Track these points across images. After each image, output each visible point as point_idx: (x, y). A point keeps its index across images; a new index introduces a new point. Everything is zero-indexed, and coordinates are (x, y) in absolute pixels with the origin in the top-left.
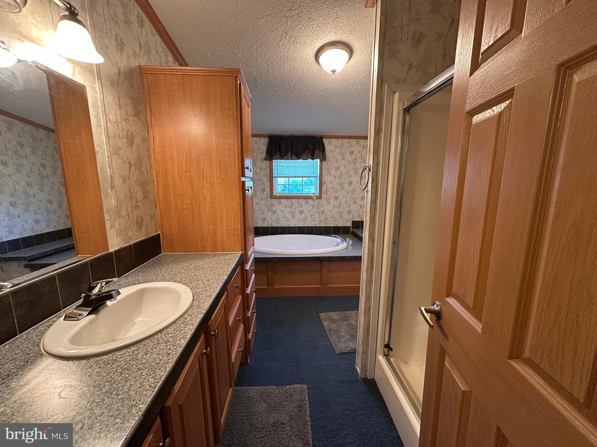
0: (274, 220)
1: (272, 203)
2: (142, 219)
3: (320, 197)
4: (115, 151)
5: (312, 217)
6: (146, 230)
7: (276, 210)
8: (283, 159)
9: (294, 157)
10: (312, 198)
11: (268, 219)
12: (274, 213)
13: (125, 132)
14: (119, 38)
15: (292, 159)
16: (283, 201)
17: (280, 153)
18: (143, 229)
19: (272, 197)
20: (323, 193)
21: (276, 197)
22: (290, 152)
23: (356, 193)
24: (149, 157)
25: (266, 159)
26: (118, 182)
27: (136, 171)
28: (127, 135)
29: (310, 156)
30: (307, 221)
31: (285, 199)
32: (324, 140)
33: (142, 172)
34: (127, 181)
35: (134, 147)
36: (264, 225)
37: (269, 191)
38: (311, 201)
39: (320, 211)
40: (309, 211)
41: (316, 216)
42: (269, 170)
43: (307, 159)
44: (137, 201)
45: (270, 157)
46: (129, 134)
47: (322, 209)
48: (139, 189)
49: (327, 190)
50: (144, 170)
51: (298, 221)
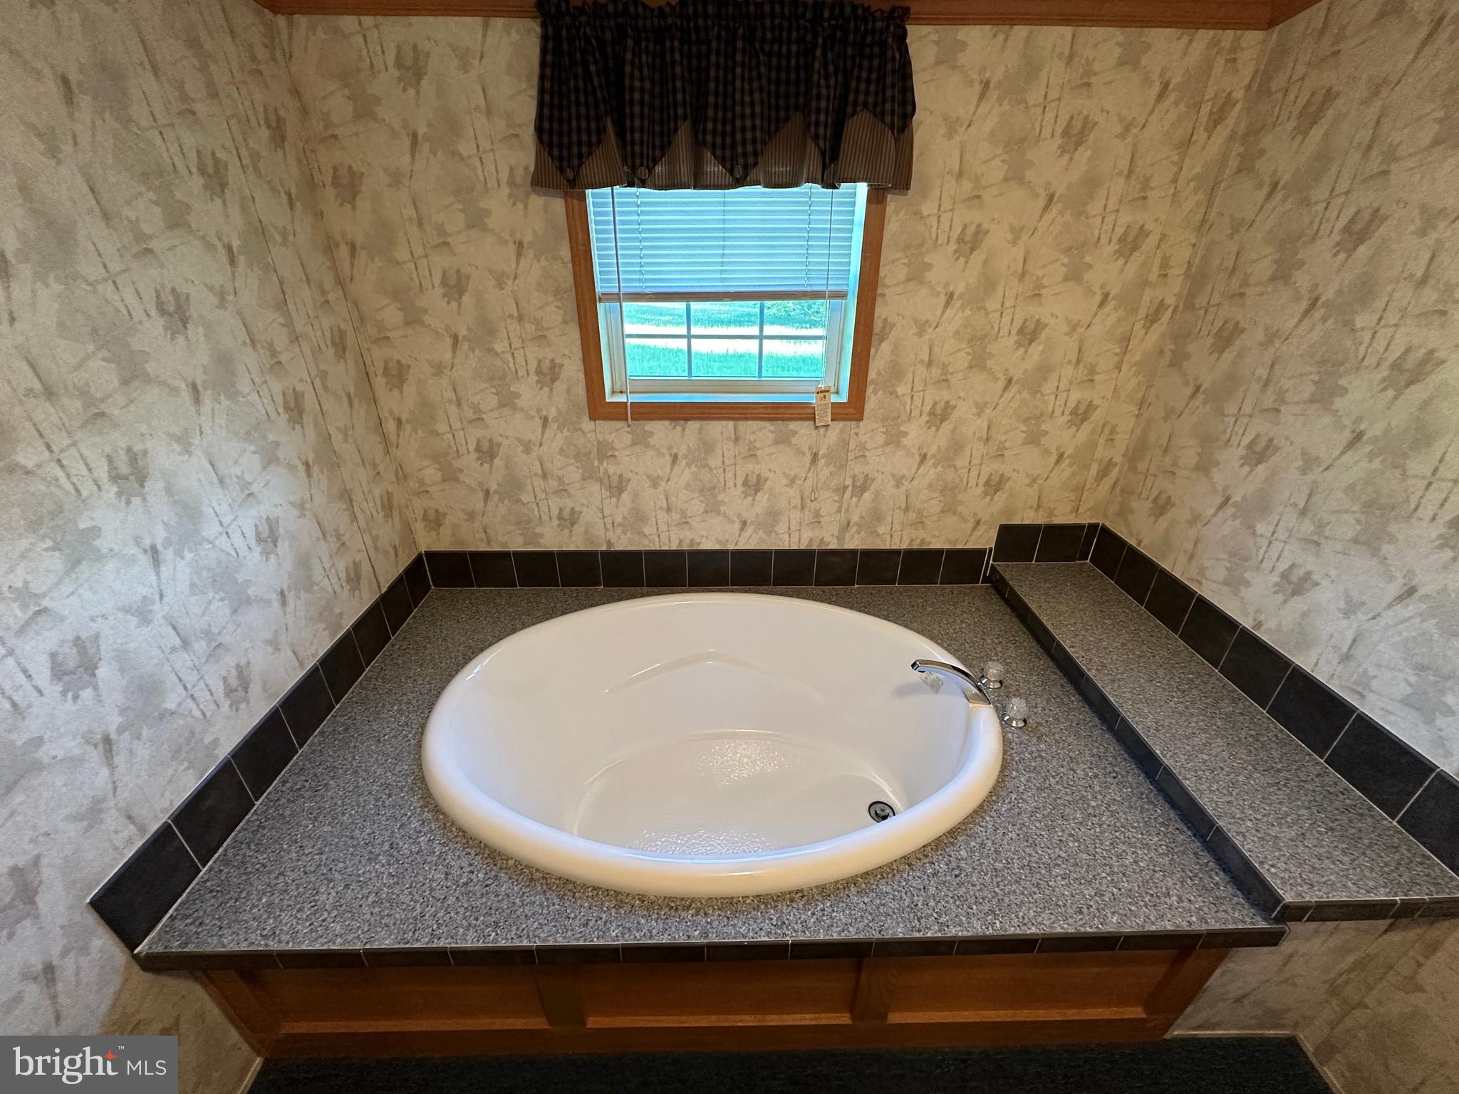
0: (619, 519)
1: (599, 442)
3: (852, 410)
5: (803, 507)
7: (627, 475)
8: (643, 184)
9: (713, 168)
10: (812, 418)
11: (589, 515)
12: (617, 488)
15: (698, 182)
16: (660, 430)
17: (621, 135)
19: (598, 408)
20: (870, 389)
21: (618, 412)
22: (683, 137)
23: (1049, 388)
25: (540, 181)
29: (813, 159)
30: (781, 528)
31: (667, 423)
36: (574, 542)
37: (582, 376)
38: (802, 432)
39: (849, 482)
40: (793, 481)
41: (827, 504)
42: (566, 253)
43: (795, 184)
45: (561, 170)
47: (858, 468)
49: (896, 372)
51: (737, 526)
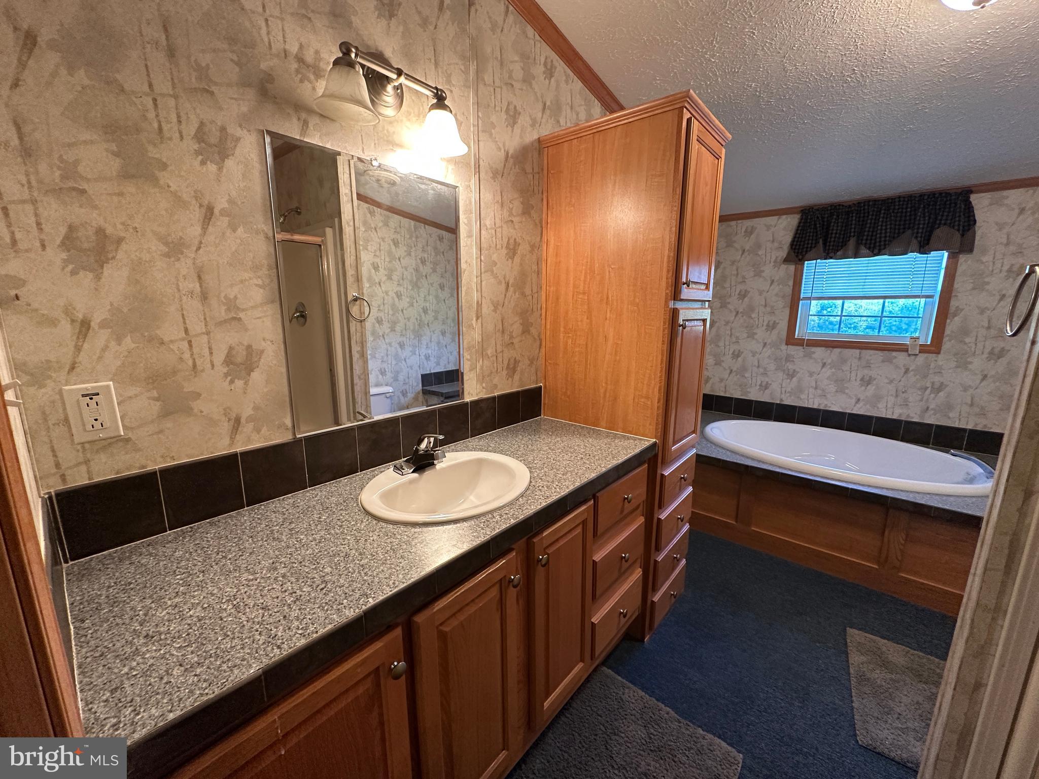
0: (789, 389)
1: (788, 355)
2: (516, 362)
3: (935, 346)
4: (488, 268)
5: (897, 396)
6: (520, 379)
7: (797, 370)
8: (831, 258)
9: (864, 250)
10: (907, 350)
11: (775, 386)
12: (791, 375)
13: (505, 240)
14: (511, 107)
15: (856, 256)
16: (819, 352)
17: (825, 244)
18: (517, 377)
19: (791, 339)
20: (945, 339)
21: (800, 343)
22: (852, 243)
24: (539, 273)
25: (787, 260)
26: (486, 309)
27: (515, 293)
28: (508, 243)
29: (915, 243)
30: (881, 405)
31: (823, 348)
32: (974, 198)
33: (523, 294)
34: (500, 308)
35: (517, 259)
36: (765, 398)
37: (786, 328)
38: (901, 358)
39: (929, 385)
40: (891, 382)
41: (913, 397)
42: (791, 283)
43: (905, 253)
44: (511, 337)
45: (797, 256)
46: (512, 241)
47: (937, 379)
48: (516, 319)
49: (964, 331)
50: (528, 291)
51: (854, 401)
